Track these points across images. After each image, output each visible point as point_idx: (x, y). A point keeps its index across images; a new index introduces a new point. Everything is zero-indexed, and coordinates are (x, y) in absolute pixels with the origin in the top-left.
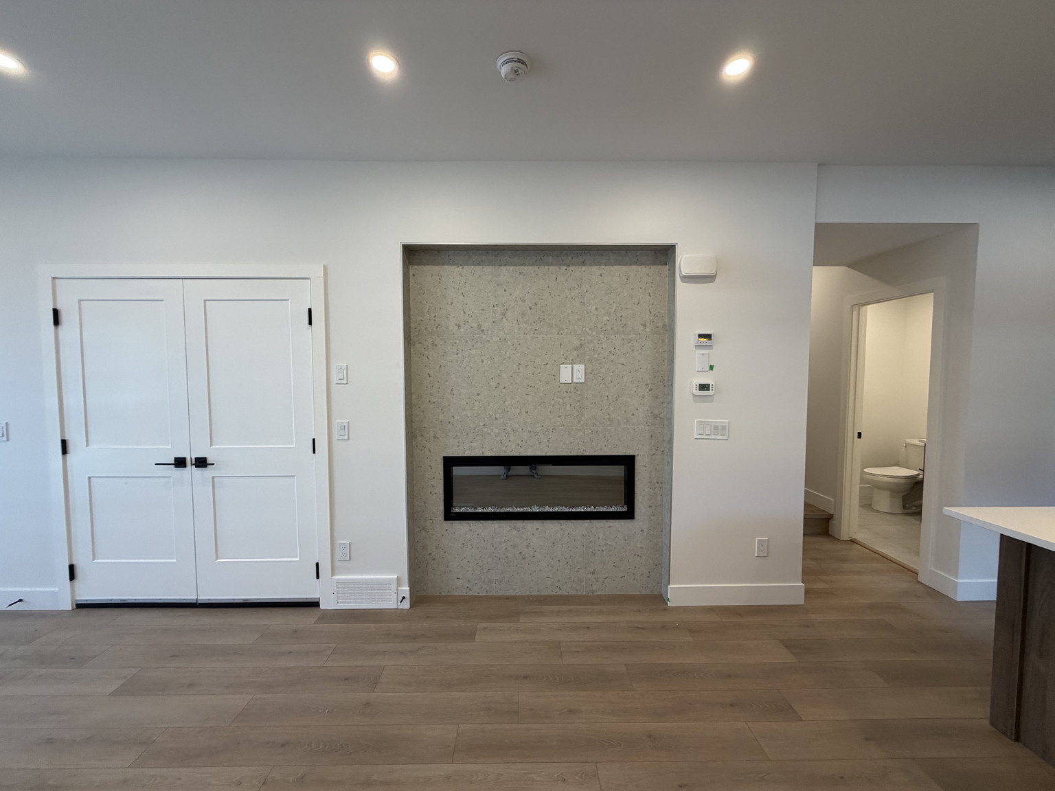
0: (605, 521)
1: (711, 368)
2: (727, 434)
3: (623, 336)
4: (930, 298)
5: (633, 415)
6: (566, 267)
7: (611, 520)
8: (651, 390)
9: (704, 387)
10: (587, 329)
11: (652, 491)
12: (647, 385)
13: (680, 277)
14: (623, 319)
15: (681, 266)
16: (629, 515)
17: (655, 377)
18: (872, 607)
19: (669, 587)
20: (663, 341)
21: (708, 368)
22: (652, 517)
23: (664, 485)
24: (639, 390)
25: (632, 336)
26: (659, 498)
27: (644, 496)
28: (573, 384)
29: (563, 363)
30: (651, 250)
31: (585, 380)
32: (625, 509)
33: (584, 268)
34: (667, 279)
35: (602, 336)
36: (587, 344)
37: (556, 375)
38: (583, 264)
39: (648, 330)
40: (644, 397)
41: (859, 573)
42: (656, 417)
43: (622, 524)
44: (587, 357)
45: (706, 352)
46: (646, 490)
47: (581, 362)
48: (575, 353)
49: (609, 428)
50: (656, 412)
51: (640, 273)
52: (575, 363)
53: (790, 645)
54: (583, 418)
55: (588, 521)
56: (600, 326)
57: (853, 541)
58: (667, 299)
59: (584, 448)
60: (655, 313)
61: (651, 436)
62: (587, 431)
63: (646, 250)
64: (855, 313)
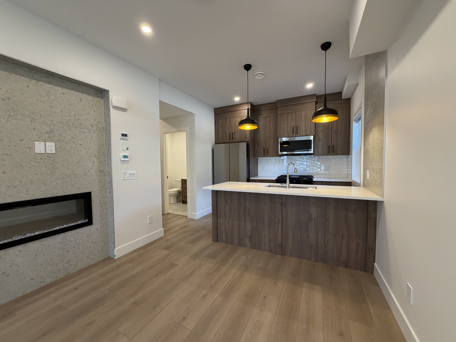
0: (75, 230)
1: (127, 149)
2: (135, 177)
3: (80, 130)
4: (185, 133)
5: (89, 171)
6: (36, 81)
7: (78, 229)
8: (98, 159)
9: (125, 157)
10: (55, 122)
11: (101, 208)
12: (95, 156)
13: (112, 106)
14: (79, 120)
15: (113, 100)
16: (90, 223)
17: (99, 152)
18: (181, 228)
19: (115, 250)
20: (103, 135)
21: (126, 149)
22: (102, 221)
23: (109, 203)
24: (91, 158)
25: (85, 130)
26: (105, 211)
27: (97, 212)
28: (46, 154)
29: (37, 141)
30: (94, 89)
31: (56, 152)
32: (87, 220)
33: (50, 86)
34: (103, 106)
35: (66, 128)
36: (55, 131)
37: (32, 148)
38: (50, 83)
39: (94, 128)
40: (94, 162)
41: (173, 221)
42: (101, 171)
43: (85, 229)
44: (56, 138)
45: (125, 142)
46: (98, 208)
47: (51, 141)
48: (47, 135)
49: (74, 179)
50: (101, 169)
51: (88, 99)
52: (47, 142)
53: (165, 248)
54: (55, 175)
55: (63, 234)
56: (64, 122)
57: (168, 214)
58: (104, 115)
59: (57, 192)
60: (98, 121)
61: (99, 181)
62: (58, 182)
63: (91, 88)
64: (164, 136)
